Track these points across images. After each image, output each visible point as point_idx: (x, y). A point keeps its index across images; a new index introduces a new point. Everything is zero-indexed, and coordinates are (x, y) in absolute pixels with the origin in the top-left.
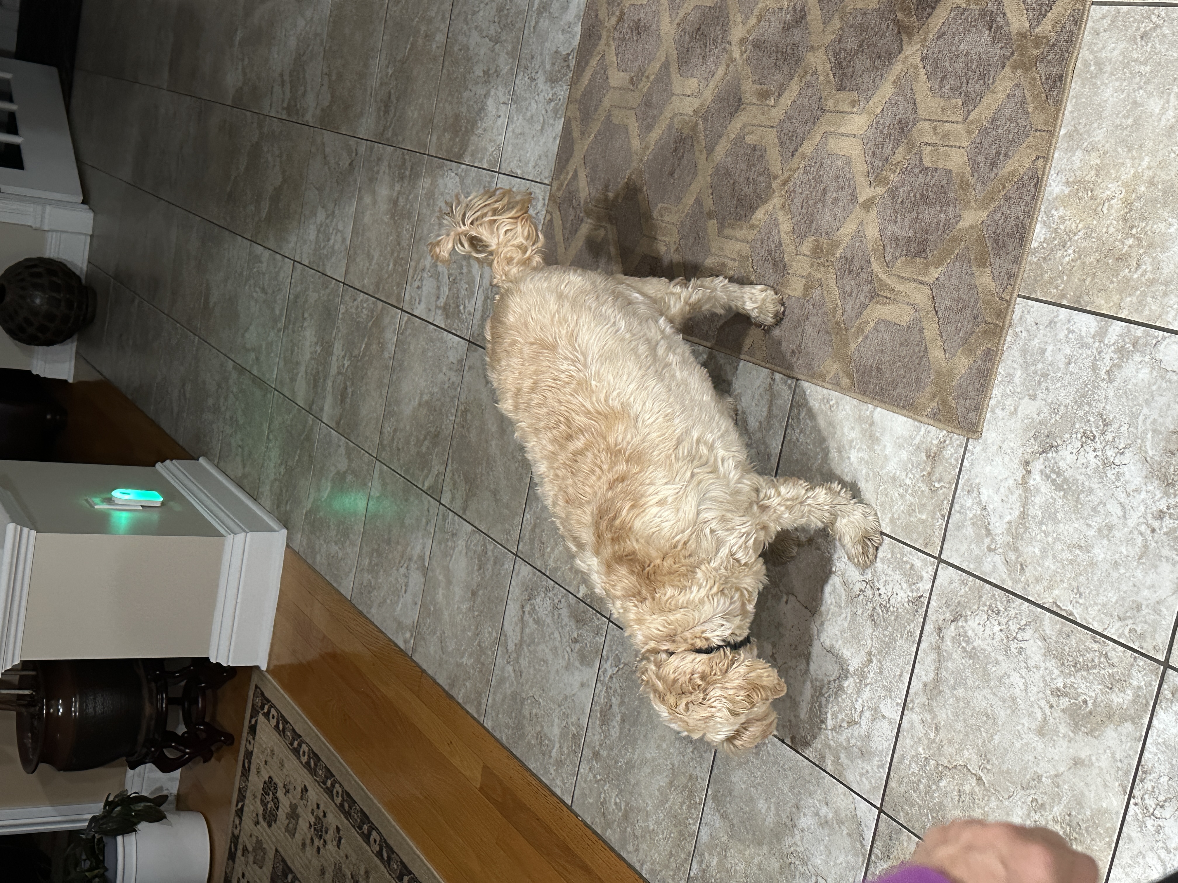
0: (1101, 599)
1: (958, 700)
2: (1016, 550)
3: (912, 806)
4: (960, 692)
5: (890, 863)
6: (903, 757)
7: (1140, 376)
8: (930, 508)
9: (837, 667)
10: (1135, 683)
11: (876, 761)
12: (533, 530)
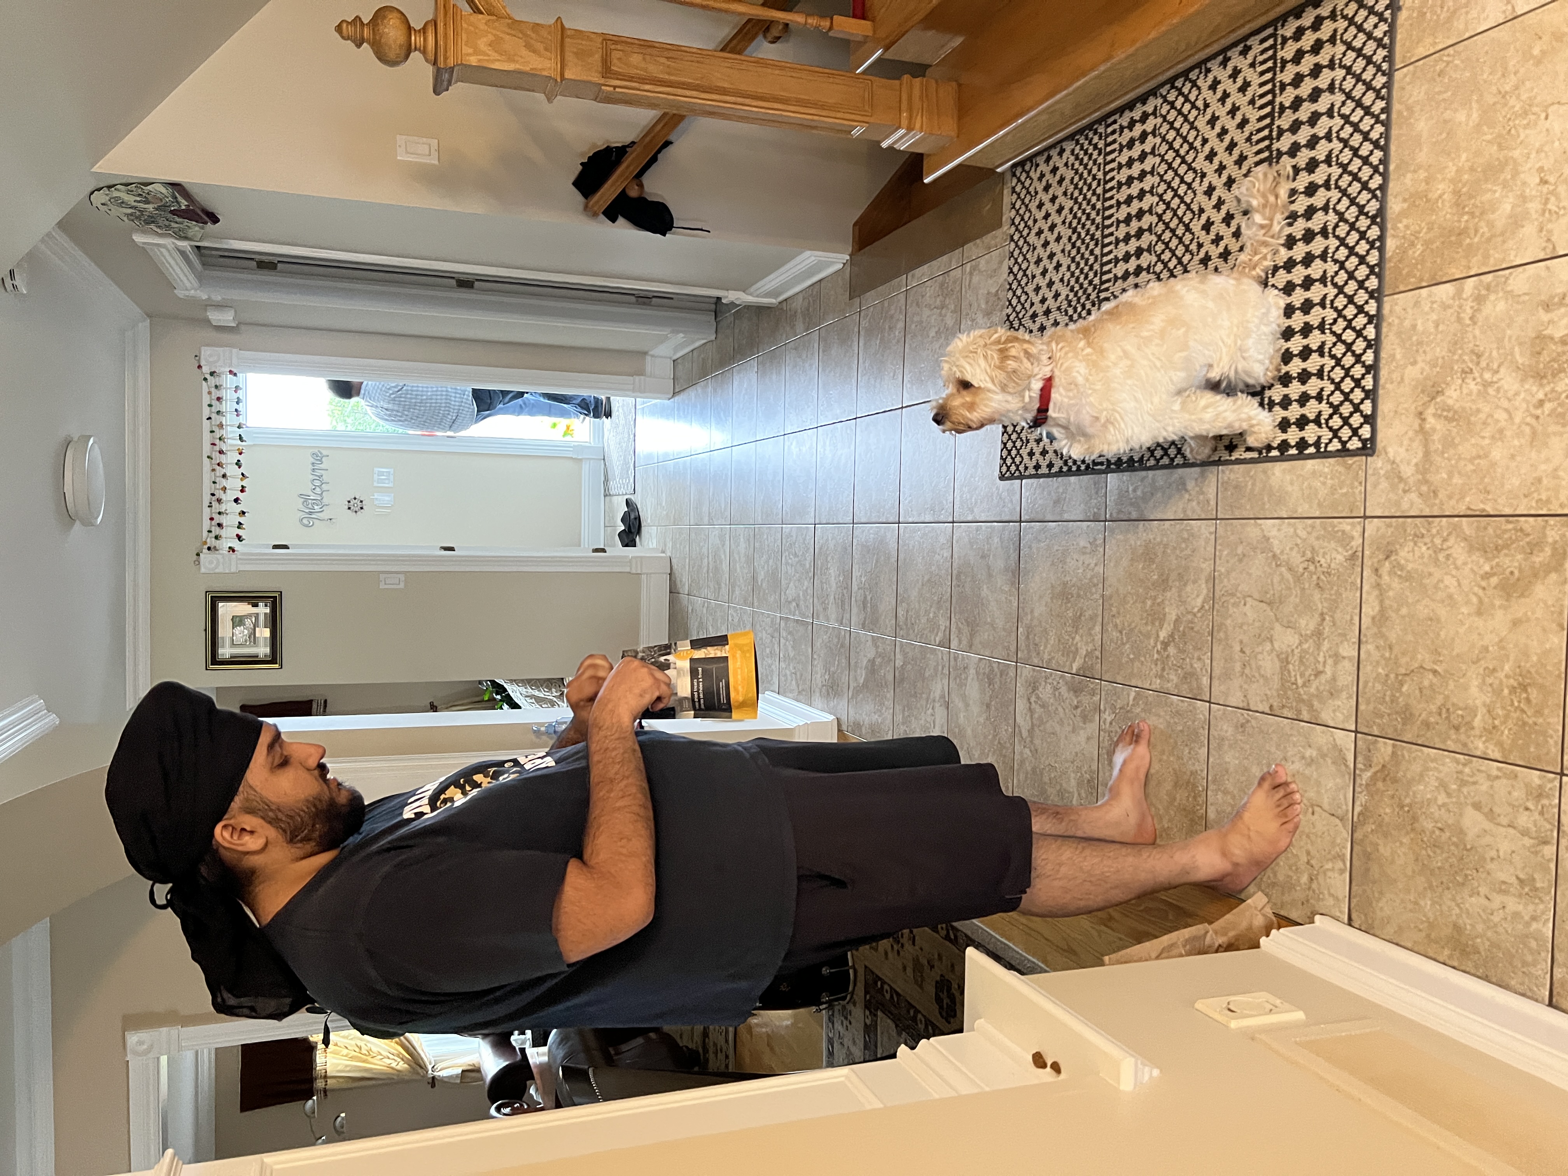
0: (1508, 487)
1: (1403, 617)
2: (1426, 482)
3: (1382, 717)
4: (1404, 611)
5: (1373, 770)
6: (1366, 683)
7: (1498, 309)
8: (1348, 482)
9: (1297, 636)
10: (1550, 540)
11: (1344, 695)
12: (1028, 637)
